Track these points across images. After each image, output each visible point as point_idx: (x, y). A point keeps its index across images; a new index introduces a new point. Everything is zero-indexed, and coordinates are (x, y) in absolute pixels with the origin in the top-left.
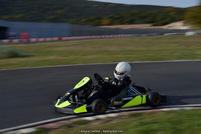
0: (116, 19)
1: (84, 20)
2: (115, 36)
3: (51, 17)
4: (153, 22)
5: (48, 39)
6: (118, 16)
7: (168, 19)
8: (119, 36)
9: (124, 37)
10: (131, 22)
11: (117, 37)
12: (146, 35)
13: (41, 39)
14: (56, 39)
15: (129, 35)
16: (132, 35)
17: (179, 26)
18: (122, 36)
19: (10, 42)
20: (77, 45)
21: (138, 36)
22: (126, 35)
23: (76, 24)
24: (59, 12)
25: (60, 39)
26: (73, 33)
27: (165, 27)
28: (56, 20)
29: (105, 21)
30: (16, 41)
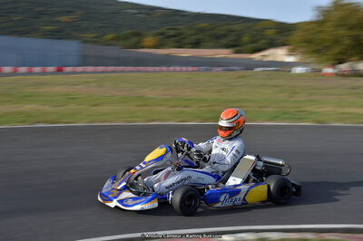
0: (169, 37)
1: (109, 36)
2: (164, 68)
3: (48, 28)
4: (235, 45)
5: (37, 69)
6: (172, 33)
7: (263, 41)
8: (171, 68)
9: (181, 71)
10: (196, 45)
11: (168, 71)
12: (220, 69)
13: (23, 69)
14: (51, 69)
15: (190, 69)
16: (196, 68)
17: (280, 54)
18: (178, 68)
20: (88, 83)
21: (207, 70)
22: (184, 68)
23: (94, 42)
24: (63, 18)
25: (60, 70)
26: (85, 61)
27: (257, 56)
28: (58, 34)
29: (149, 40)
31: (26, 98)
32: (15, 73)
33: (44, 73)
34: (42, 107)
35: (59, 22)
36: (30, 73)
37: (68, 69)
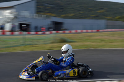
1: (117, 17)
3: (93, 15)
5: (90, 31)
13: (85, 31)
14: (95, 31)
19: (64, 32)
20: (109, 35)
23: (111, 20)
24: (99, 11)
25: (98, 31)
26: (107, 27)
28: (97, 18)
30: (67, 32)
31: (86, 40)
32: (82, 32)
33: (92, 32)
34: (92, 43)
35: (97, 13)
36: (87, 32)
37: (101, 30)
